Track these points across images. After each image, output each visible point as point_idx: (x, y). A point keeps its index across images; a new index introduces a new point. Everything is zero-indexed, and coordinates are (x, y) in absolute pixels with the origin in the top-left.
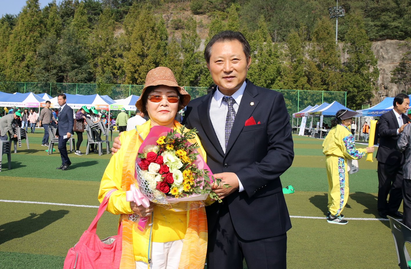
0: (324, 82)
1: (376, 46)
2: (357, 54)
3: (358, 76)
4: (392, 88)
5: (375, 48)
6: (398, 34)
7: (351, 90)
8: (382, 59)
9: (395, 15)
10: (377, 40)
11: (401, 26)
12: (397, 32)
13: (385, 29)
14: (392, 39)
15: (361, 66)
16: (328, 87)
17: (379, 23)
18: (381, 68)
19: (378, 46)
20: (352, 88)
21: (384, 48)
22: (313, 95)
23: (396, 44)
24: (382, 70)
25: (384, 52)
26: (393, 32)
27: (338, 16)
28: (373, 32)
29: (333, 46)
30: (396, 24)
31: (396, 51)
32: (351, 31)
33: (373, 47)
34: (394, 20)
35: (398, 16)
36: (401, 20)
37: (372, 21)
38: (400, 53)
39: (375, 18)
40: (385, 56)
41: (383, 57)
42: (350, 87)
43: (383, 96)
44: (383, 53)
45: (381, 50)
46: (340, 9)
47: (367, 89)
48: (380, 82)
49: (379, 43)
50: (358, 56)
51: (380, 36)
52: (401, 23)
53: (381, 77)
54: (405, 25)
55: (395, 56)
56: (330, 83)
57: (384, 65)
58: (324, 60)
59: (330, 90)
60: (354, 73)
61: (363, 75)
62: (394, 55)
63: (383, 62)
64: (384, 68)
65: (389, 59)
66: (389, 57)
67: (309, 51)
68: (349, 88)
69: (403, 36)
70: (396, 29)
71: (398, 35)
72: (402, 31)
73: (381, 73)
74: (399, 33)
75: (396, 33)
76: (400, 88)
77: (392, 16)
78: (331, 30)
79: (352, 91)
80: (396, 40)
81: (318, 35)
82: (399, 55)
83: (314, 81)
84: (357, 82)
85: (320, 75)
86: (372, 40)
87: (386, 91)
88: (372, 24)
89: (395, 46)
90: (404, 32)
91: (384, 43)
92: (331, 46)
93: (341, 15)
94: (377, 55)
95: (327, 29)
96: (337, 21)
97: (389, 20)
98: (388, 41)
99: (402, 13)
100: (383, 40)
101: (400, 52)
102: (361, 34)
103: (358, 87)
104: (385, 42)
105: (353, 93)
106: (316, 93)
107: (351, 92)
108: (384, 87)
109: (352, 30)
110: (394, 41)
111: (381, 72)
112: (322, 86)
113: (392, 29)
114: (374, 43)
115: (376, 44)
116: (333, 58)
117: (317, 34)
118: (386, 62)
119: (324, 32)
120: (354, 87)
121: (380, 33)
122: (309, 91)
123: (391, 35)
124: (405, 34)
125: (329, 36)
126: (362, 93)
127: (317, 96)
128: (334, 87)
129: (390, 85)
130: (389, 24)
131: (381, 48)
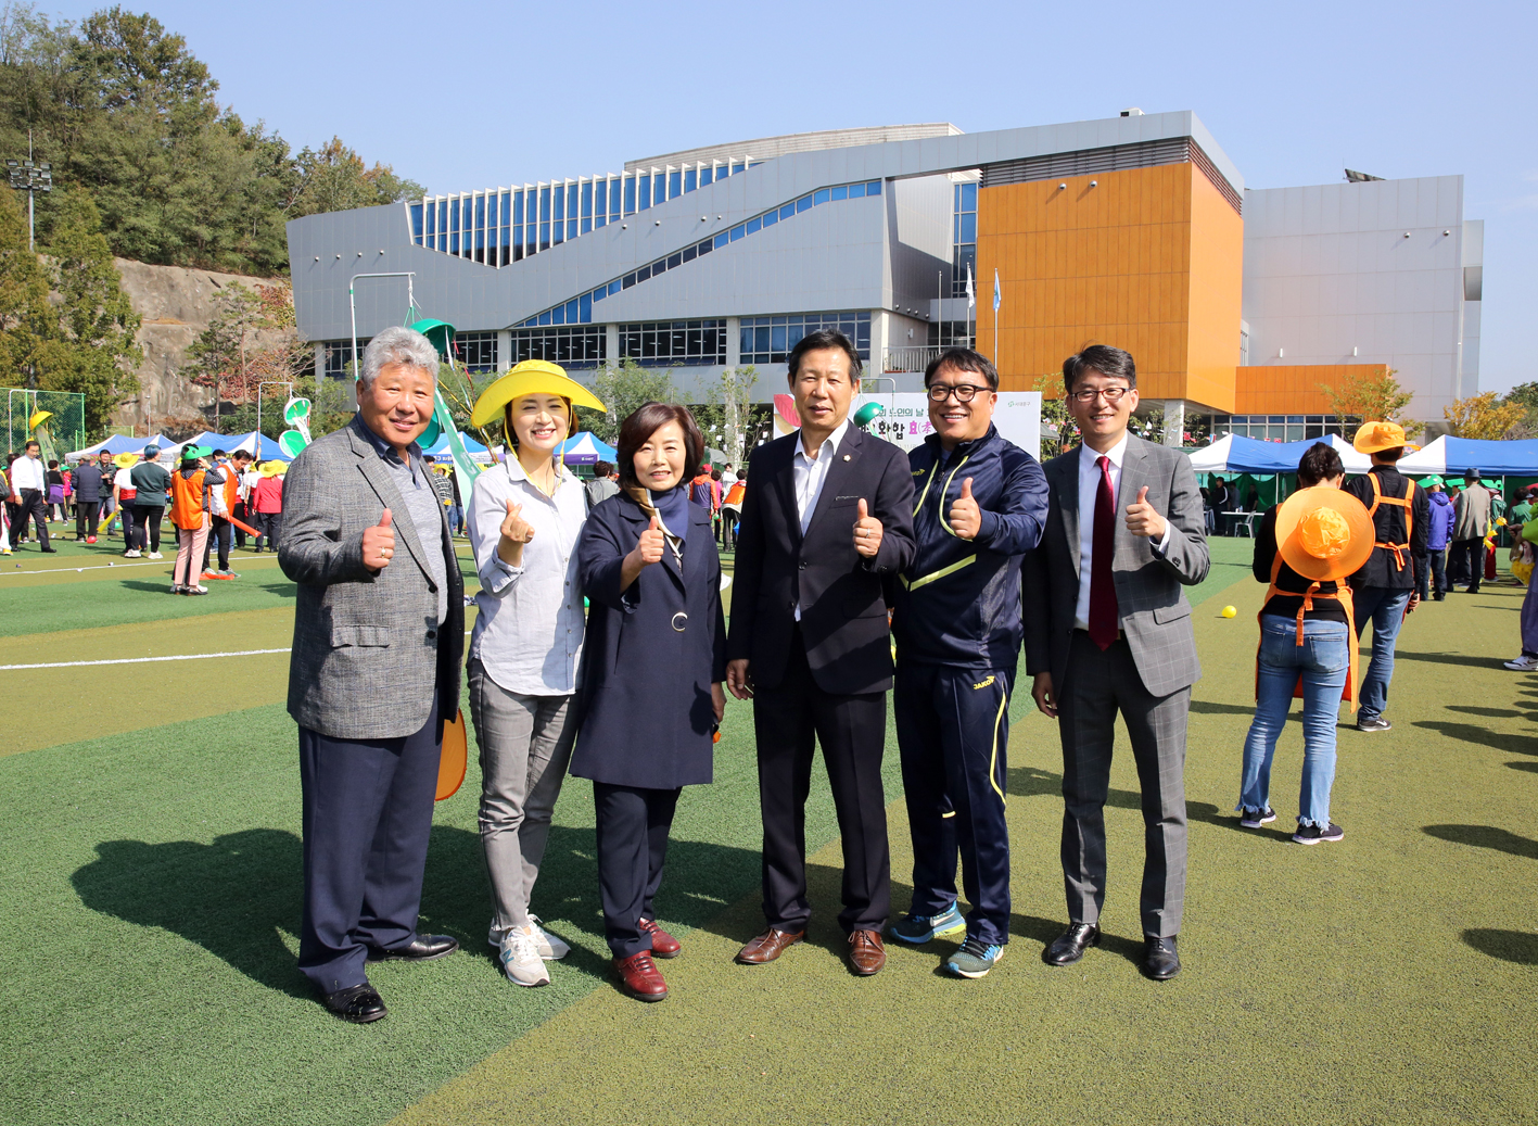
4: (149, 384)
6: (145, 249)
20: (94, 384)
23: (141, 271)
26: (132, 240)
27: (36, 187)
31: (144, 291)
38: (154, 297)
42: (89, 382)
43: (128, 402)
46: (44, 170)
55: (144, 303)
62: (141, 300)
72: (154, 242)
76: (167, 385)
80: (138, 262)
82: (153, 303)
89: (139, 277)
90: (160, 246)
93: (46, 188)
101: (155, 294)
110: (136, 264)
113: (127, 230)
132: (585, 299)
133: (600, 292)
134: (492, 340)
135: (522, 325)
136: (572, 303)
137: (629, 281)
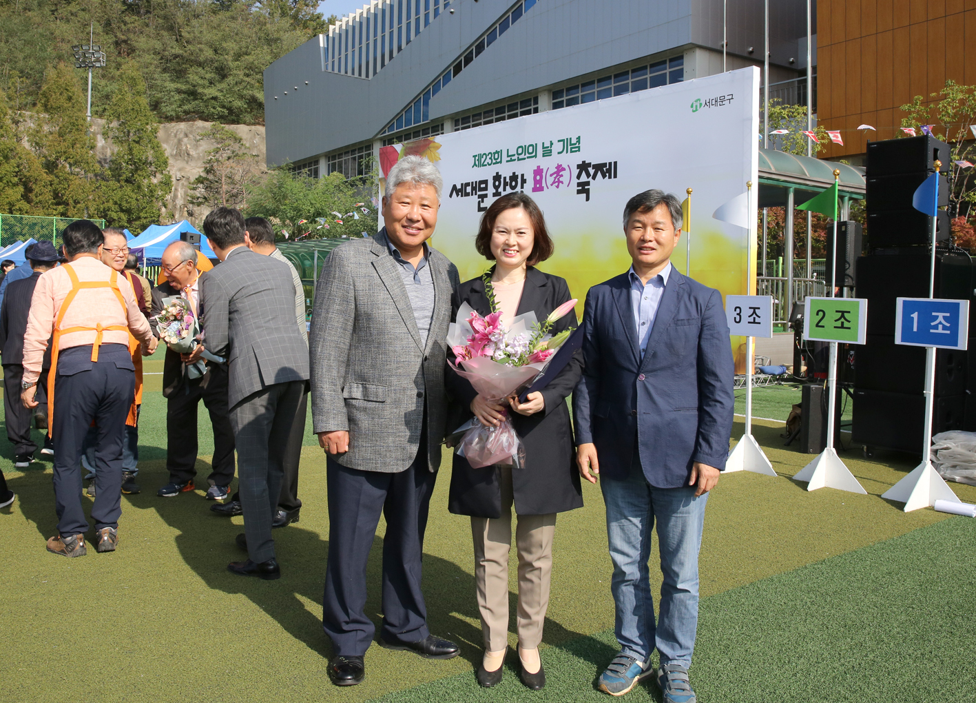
0: (58, 199)
1: (177, 132)
2: (129, 145)
3: (128, 189)
5: (176, 136)
6: (217, 112)
7: (114, 215)
8: (186, 158)
9: (213, 75)
10: (178, 119)
11: (222, 98)
12: (214, 108)
13: (195, 99)
14: (206, 120)
15: (137, 169)
16: (67, 210)
17: (184, 87)
18: (183, 174)
19: (180, 130)
21: (191, 136)
22: (35, 224)
23: (213, 129)
24: (184, 179)
25: (190, 144)
26: (208, 107)
27: (91, 65)
28: (171, 104)
29: (78, 125)
30: (211, 92)
32: (117, 99)
33: (172, 132)
34: (211, 83)
35: (217, 77)
36: (223, 85)
37: (172, 80)
39: (179, 74)
40: (192, 152)
41: (188, 154)
44: (189, 146)
45: (185, 140)
46: (96, 51)
47: (146, 215)
48: (180, 202)
49: (182, 125)
50: (130, 149)
51: (186, 112)
52: (222, 92)
53: (183, 193)
54: (228, 96)
56: (71, 201)
57: (188, 168)
58: (59, 153)
59: (70, 215)
60: (123, 183)
61: (139, 187)
63: (187, 162)
64: (189, 175)
65: (199, 158)
66: (199, 154)
67: (31, 131)
68: (109, 213)
69: (227, 116)
70: (213, 101)
71: (217, 115)
72: (223, 107)
73: (183, 184)
74: (220, 109)
75: (212, 109)
77: (208, 76)
78: (76, 93)
79: (116, 218)
81: (48, 101)
83: (36, 197)
84: (127, 201)
85: (51, 185)
86: (170, 119)
87: (192, 220)
88: (173, 86)
90: (227, 109)
91: (192, 127)
92: (77, 126)
93: (98, 65)
94: (177, 149)
95: (67, 90)
96: (90, 74)
97: (200, 82)
98: (200, 123)
99: (226, 72)
100: (188, 120)
102: (136, 107)
103: (128, 211)
104: (193, 125)
105: (119, 222)
106: (39, 221)
107: (114, 220)
108: (187, 211)
109: (120, 96)
111: (183, 182)
112: (55, 207)
113: (205, 100)
114: (173, 124)
115: (177, 127)
116: (79, 150)
117: (46, 97)
118: (192, 164)
119: (61, 94)
120: (122, 211)
121: (186, 107)
122: (26, 216)
123: (203, 112)
124: (228, 113)
125: (70, 104)
126: (137, 223)
127: (42, 227)
128: (78, 210)
129: (196, 209)
130: (200, 90)
131: (186, 135)
132: (425, 96)
133: (435, 86)
134: (371, 151)
135: (385, 132)
136: (416, 101)
137: (458, 69)
